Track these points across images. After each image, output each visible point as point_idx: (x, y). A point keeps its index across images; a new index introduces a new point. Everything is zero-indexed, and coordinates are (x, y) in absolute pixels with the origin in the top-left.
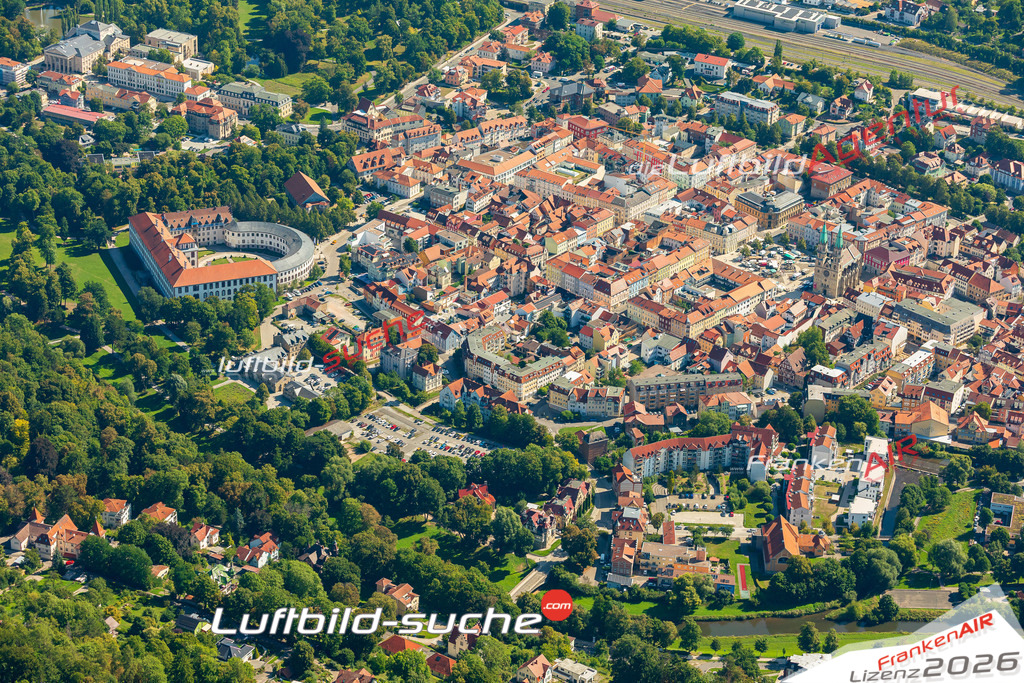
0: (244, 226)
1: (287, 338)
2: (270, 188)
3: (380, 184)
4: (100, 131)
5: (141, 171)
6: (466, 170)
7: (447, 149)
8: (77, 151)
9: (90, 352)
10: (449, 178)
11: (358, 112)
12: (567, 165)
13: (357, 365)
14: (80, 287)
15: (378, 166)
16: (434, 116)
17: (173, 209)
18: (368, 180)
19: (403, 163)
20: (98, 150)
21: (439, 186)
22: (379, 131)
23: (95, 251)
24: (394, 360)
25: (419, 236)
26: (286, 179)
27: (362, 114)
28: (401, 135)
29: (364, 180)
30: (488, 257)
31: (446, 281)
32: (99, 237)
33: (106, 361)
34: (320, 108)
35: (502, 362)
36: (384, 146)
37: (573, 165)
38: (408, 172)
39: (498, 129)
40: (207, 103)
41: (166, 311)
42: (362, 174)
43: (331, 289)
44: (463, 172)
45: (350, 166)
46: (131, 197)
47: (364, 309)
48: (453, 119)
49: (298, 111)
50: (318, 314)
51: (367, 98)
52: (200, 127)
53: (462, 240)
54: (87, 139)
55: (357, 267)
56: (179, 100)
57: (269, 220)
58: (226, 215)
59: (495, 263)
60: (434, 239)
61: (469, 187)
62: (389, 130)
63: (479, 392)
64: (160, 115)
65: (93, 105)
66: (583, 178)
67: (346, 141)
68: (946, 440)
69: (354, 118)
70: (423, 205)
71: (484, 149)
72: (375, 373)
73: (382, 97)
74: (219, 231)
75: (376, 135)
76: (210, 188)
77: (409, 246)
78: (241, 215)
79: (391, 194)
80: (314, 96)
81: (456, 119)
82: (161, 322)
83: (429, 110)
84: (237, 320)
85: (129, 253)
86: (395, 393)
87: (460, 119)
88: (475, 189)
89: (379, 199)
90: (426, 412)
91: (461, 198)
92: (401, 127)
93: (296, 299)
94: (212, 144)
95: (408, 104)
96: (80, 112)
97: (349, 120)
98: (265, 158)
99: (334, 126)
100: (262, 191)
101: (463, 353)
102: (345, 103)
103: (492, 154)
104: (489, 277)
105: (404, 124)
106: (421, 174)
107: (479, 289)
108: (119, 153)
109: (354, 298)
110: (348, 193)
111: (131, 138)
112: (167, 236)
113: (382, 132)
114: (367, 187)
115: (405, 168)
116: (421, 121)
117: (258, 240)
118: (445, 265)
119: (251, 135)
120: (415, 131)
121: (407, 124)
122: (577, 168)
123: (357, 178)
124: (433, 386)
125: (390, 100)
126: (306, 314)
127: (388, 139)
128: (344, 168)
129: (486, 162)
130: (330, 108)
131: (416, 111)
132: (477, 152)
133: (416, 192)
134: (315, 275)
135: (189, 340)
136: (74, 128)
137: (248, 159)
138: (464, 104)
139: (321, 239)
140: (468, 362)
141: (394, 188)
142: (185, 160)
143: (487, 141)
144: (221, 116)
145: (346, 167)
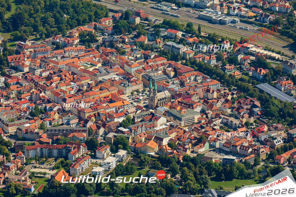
3: (15, 66)
10: (40, 65)
12: (88, 63)
19: (26, 59)
21: (33, 67)
22: (27, 49)
25: (12, 82)
27: (23, 43)
28: (33, 51)
30: (31, 89)
31: (13, 96)
35: (5, 120)
37: (90, 63)
38: (27, 63)
39: (72, 50)
42: (11, 63)
44: (45, 63)
45: (7, 60)
53: (26, 84)
60: (18, 83)
61: (45, 68)
66: (91, 67)
68: (153, 154)
69: (19, 44)
71: (63, 57)
79: (17, 70)
89: (13, 71)
95: (45, 41)
104: (26, 95)
107: (21, 99)
116: (45, 47)
118: (15, 91)
122: (91, 64)
131: (47, 44)
132: (59, 58)
133: (27, 70)
138: (65, 42)
141: (20, 68)
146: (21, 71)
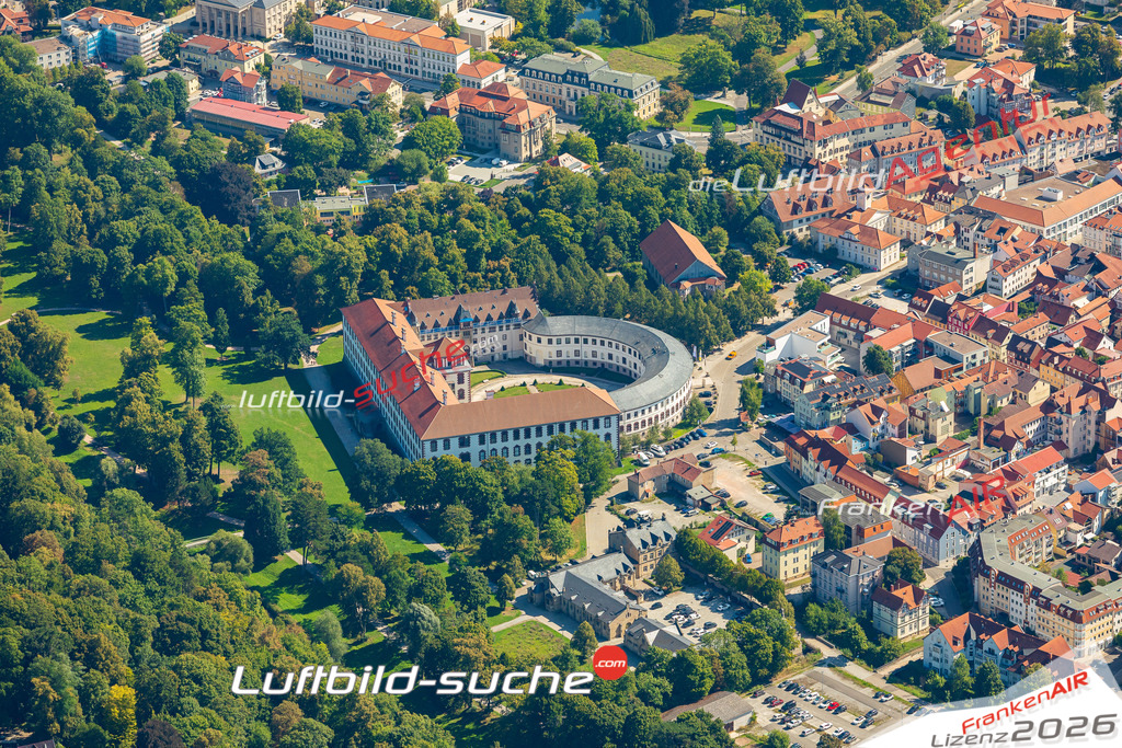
0: (560, 324)
1: (635, 536)
2: (613, 252)
3: (823, 244)
4: (295, 147)
5: (370, 222)
6: (988, 216)
7: (954, 176)
8: (250, 186)
9: (262, 560)
10: (957, 231)
11: (785, 108)
13: (766, 589)
14: (246, 439)
15: (819, 210)
16: (932, 114)
17: (426, 292)
18: (800, 236)
19: (868, 204)
20: (290, 183)
21: (938, 248)
22: (824, 143)
23: (278, 373)
24: (836, 578)
25: (894, 342)
26: (643, 235)
27: (793, 111)
28: (866, 152)
29: (793, 236)
30: (1027, 383)
31: (944, 429)
32: (286, 347)
33: (291, 579)
34: (715, 101)
35: (1047, 584)
36: (833, 170)
38: (878, 221)
39: (1054, 137)
40: (497, 93)
41: (407, 485)
42: (790, 225)
43: (723, 443)
44: (985, 221)
45: (767, 209)
46: (347, 271)
47: (786, 482)
48: (967, 120)
49: (672, 109)
50: (696, 492)
51: (805, 80)
52: (483, 140)
53: (976, 351)
54: (270, 162)
55: (775, 403)
56: (445, 86)
57: (609, 313)
58: (525, 302)
59: (1039, 394)
60: (922, 349)
61: (994, 248)
62: (844, 142)
63: (1000, 641)
64: (409, 116)
65: (285, 99)
67: (760, 162)
69: (776, 119)
70: (905, 283)
71: (1027, 176)
72: (800, 605)
73: (833, 78)
74: (513, 333)
75: (818, 150)
76: (497, 252)
77: (875, 362)
78: (555, 304)
79: (844, 263)
80: (702, 79)
81: (973, 120)
82: (397, 506)
83: (922, 102)
84: (540, 501)
85: (340, 376)
86: (838, 642)
87: (982, 120)
88: (1006, 252)
89: (821, 273)
90: (898, 677)
91: (979, 270)
92: (868, 136)
93: (656, 462)
94: (506, 170)
95: (881, 92)
96: (257, 112)
97: (768, 123)
98: (604, 195)
99: (740, 135)
100: (597, 259)
101: (971, 565)
102: (762, 91)
103: (1043, 186)
104: (1027, 420)
105: (872, 130)
106: (902, 225)
107: (1006, 443)
108: (329, 189)
109: (767, 460)
110: (761, 261)
111: (355, 159)
112: (412, 343)
113: (830, 146)
114: (798, 249)
115: (872, 212)
116: (905, 124)
117: (587, 352)
118: (942, 398)
119: (578, 152)
120: (894, 142)
121: (879, 130)
123: (779, 234)
124: (911, 629)
125: (848, 85)
126: (674, 492)
127: (841, 159)
128: (755, 214)
129: (1029, 200)
130: (733, 100)
131: (897, 104)
132: (1012, 182)
133: (891, 259)
134: (694, 417)
135: (449, 539)
136: (246, 141)
137: (571, 199)
138: (989, 90)
139: (708, 350)
140: (980, 583)
141: (850, 251)
142: (452, 200)
143: (1032, 161)
144: (523, 117)
145: (759, 212)
146: (865, 269)
